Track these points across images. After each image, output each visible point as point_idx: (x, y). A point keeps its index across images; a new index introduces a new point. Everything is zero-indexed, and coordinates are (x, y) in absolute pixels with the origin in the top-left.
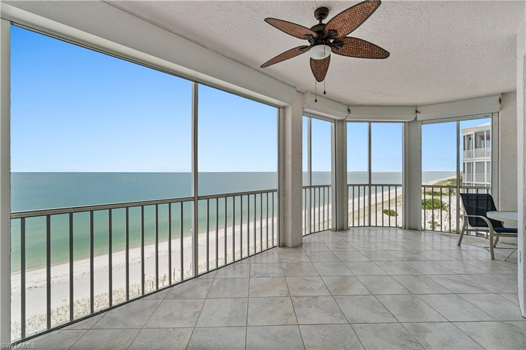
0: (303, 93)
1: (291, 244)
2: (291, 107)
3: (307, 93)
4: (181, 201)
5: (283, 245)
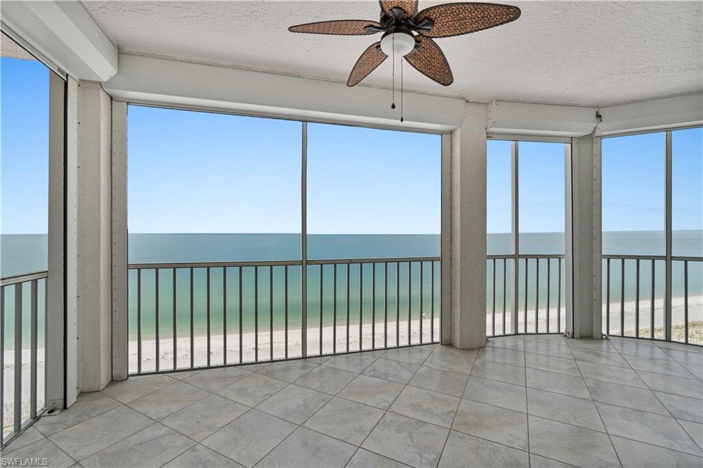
0: (486, 104)
1: (459, 343)
2: (459, 129)
3: (492, 102)
4: (286, 265)
5: (447, 343)
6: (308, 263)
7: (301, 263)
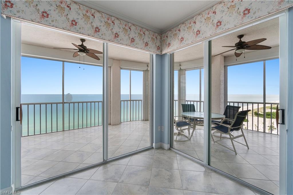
0: (120, 60)
2: (112, 66)
6: (64, 103)
7: (62, 103)
